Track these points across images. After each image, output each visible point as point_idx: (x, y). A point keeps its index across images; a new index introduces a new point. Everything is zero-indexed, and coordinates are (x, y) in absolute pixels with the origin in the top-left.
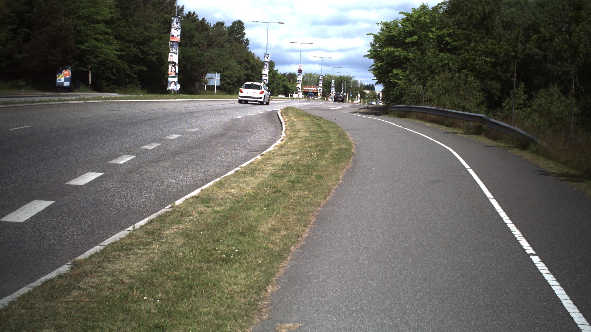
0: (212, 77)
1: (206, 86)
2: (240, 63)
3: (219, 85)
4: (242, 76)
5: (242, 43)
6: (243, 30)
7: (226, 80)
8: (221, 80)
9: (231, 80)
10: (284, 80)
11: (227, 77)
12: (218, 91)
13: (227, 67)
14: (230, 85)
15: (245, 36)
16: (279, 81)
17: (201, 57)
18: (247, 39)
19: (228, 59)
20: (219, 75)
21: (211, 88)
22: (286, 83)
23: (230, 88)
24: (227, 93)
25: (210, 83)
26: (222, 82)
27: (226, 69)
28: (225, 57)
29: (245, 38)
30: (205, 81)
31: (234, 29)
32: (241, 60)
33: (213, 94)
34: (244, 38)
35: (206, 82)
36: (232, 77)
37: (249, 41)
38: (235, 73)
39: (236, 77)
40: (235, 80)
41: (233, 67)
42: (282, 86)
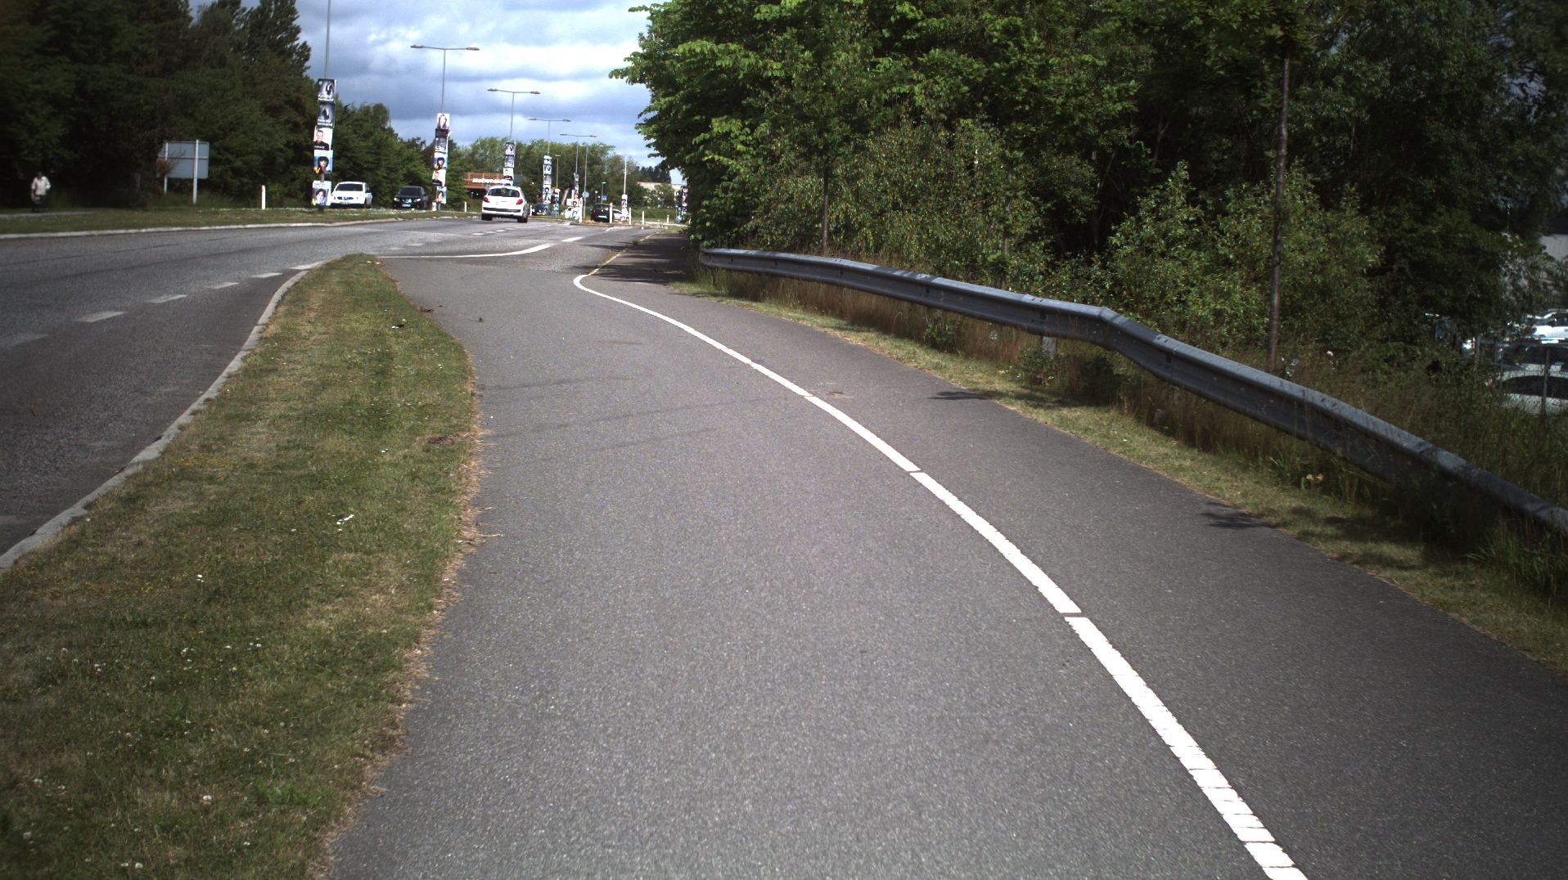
0: (183, 154)
1: (166, 181)
2: (273, 111)
3: (205, 176)
4: (280, 150)
5: (291, 55)
6: (293, 19)
7: (229, 162)
8: (212, 161)
9: (245, 163)
10: (410, 159)
11: (232, 154)
12: (206, 194)
13: (232, 123)
14: (242, 176)
15: (299, 36)
16: (395, 160)
17: (138, 93)
18: (305, 43)
19: (236, 99)
20: (206, 147)
21: (181, 187)
22: (415, 166)
23: (243, 184)
24: (231, 199)
25: (180, 172)
26: (220, 169)
27: (231, 130)
28: (229, 93)
29: (300, 42)
30: (163, 167)
31: (268, 16)
32: (276, 102)
33: (188, 202)
34: (296, 43)
35: (165, 169)
36: (248, 153)
37: (309, 50)
38: (256, 140)
39: (260, 153)
40: (256, 159)
41: (252, 123)
42: (405, 175)
